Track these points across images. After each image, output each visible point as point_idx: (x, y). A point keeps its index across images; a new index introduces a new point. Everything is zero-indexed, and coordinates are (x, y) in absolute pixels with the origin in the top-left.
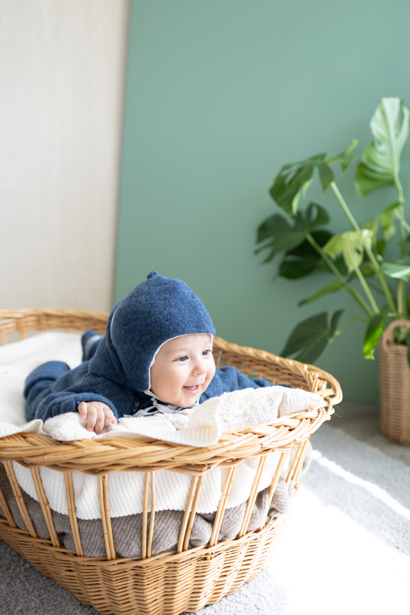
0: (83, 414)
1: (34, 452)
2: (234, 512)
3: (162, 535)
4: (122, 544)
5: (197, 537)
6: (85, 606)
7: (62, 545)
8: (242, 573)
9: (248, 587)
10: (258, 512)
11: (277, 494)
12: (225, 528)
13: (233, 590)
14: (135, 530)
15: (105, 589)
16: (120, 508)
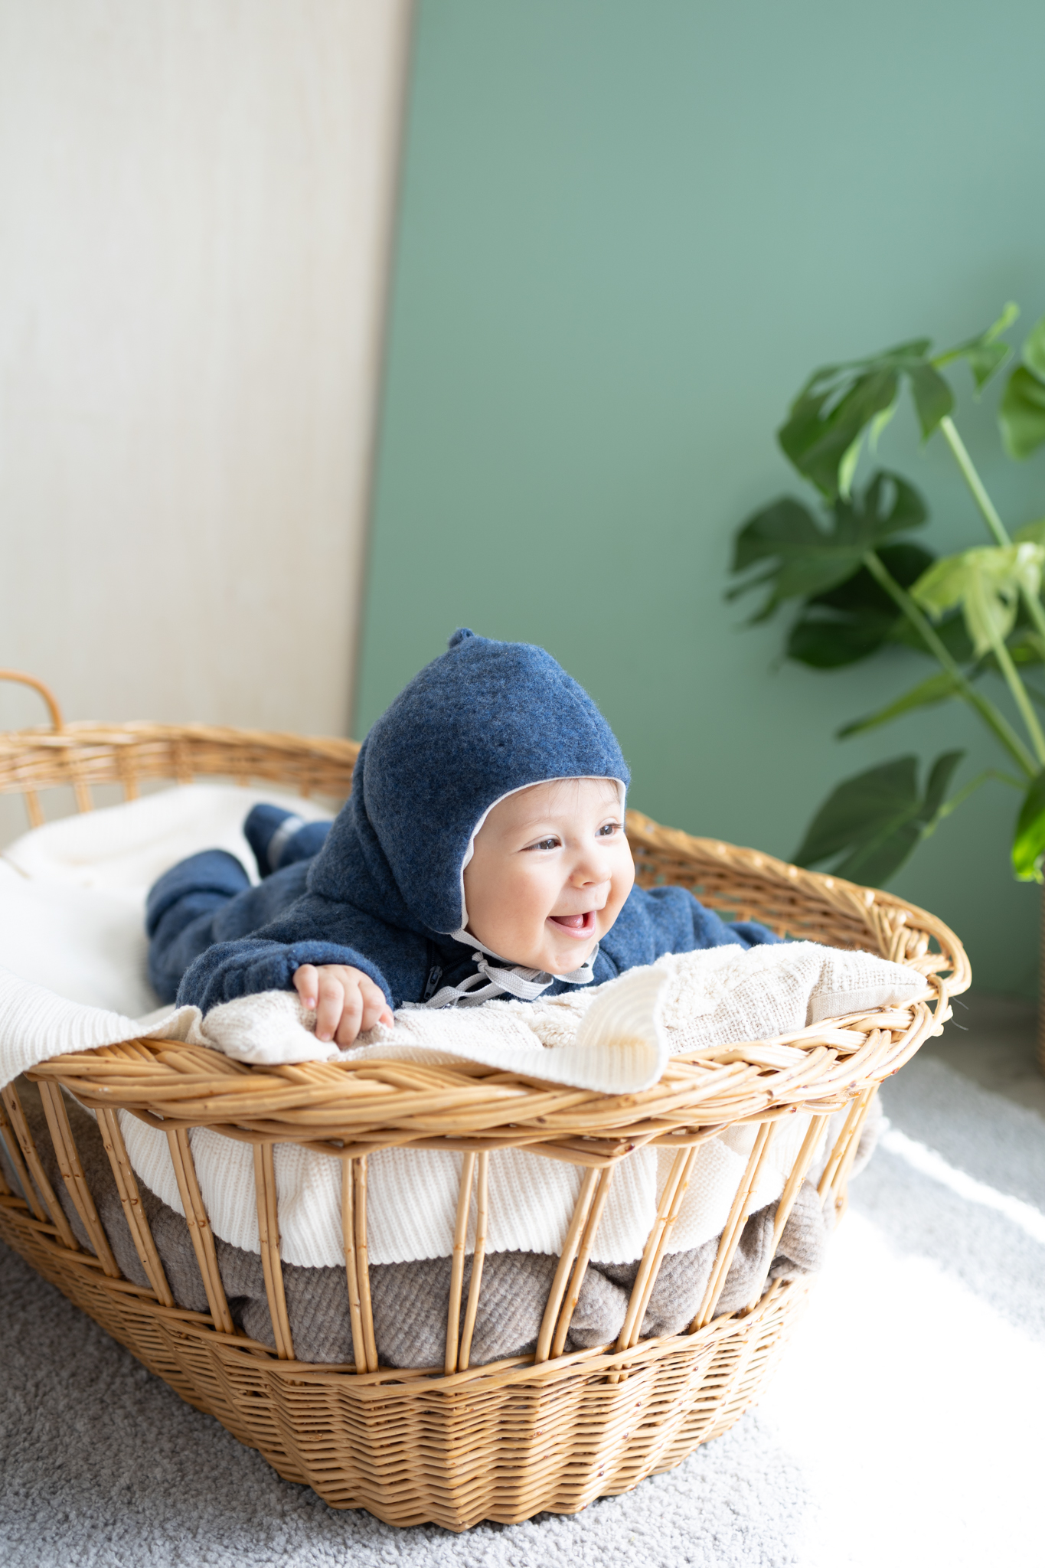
0: (308, 997)
1: (180, 1090)
2: (686, 1264)
3: (500, 1315)
4: (396, 1335)
5: (590, 1325)
6: (291, 1485)
7: (239, 1329)
8: (696, 1420)
9: (705, 1456)
10: (747, 1267)
11: (795, 1222)
12: (661, 1302)
13: (668, 1461)
14: (432, 1300)
15: (347, 1444)
16: (394, 1241)
